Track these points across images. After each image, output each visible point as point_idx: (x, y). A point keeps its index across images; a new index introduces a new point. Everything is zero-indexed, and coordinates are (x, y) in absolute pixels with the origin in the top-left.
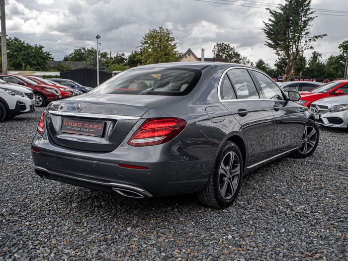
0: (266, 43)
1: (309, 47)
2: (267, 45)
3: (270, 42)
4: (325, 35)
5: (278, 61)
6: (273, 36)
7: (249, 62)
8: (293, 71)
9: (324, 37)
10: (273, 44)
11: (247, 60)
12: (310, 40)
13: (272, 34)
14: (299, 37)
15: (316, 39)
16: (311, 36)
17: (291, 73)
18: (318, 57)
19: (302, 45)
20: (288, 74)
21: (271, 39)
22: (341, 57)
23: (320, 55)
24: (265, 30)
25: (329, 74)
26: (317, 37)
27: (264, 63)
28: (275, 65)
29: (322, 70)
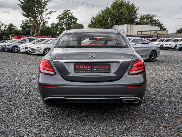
0: (22, 14)
1: (48, 17)
2: (23, 15)
3: (24, 13)
4: (56, 11)
5: (22, 24)
6: (26, 10)
7: (3, 25)
8: (40, 32)
9: (55, 12)
10: (26, 14)
11: (2, 23)
12: (48, 13)
13: (25, 9)
14: (42, 11)
15: (51, 13)
16: (48, 11)
17: (39, 33)
18: (46, 23)
19: (44, 16)
20: (37, 33)
21: (25, 11)
22: (58, 24)
23: (47, 22)
24: (20, 6)
25: (54, 33)
26: (51, 12)
27: (13, 26)
28: (21, 27)
29: (49, 31)
